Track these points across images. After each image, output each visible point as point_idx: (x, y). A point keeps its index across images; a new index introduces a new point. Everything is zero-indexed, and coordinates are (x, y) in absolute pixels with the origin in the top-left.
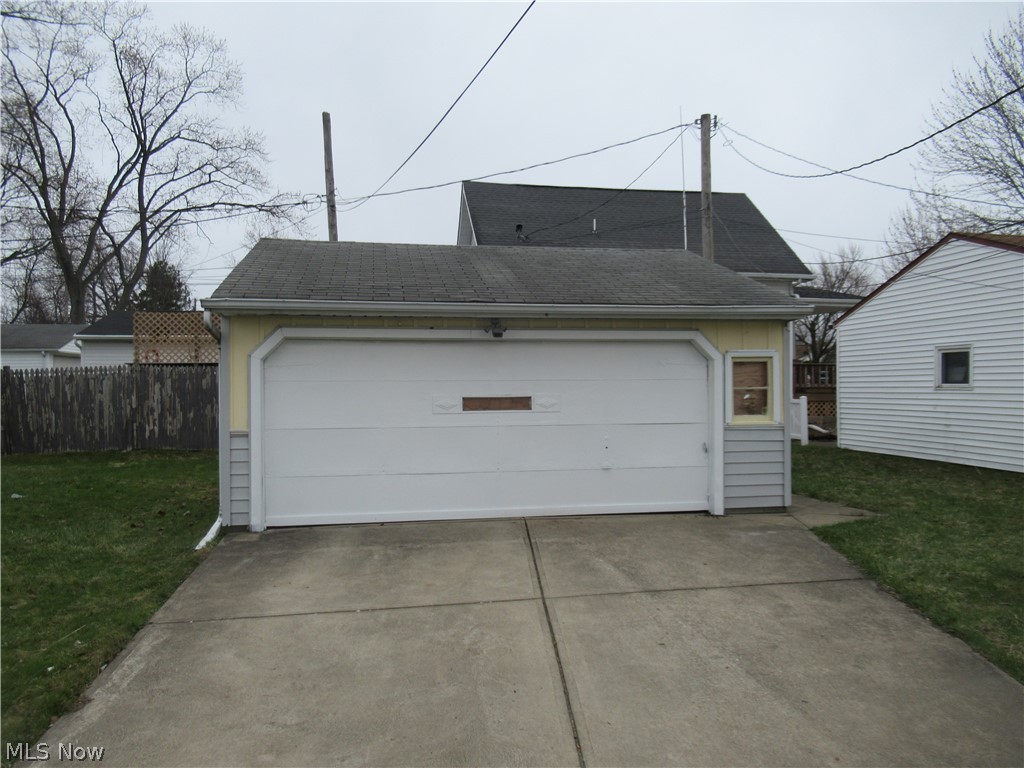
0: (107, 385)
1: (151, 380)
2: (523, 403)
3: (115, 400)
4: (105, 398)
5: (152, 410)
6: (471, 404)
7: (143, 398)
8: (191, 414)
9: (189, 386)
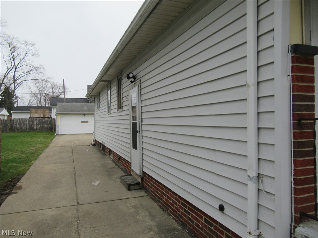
0: (27, 121)
1: (35, 120)
2: (87, 122)
3: (29, 123)
4: (27, 123)
5: (35, 125)
6: (82, 122)
7: (33, 123)
8: (41, 125)
9: (41, 121)
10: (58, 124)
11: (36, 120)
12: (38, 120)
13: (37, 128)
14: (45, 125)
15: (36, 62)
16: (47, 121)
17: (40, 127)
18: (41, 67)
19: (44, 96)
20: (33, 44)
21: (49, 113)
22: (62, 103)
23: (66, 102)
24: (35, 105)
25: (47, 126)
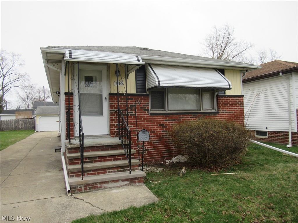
0: (13, 122)
3: (15, 124)
6: (57, 121)
7: (18, 123)
8: (25, 125)
9: (25, 121)
10: (37, 123)
11: (21, 121)
12: (22, 121)
13: (21, 127)
14: (28, 125)
15: (22, 71)
16: (30, 121)
17: (24, 127)
18: (26, 75)
19: (32, 100)
20: (19, 56)
21: (32, 115)
22: (43, 106)
23: (46, 106)
24: (23, 108)
25: (30, 126)
